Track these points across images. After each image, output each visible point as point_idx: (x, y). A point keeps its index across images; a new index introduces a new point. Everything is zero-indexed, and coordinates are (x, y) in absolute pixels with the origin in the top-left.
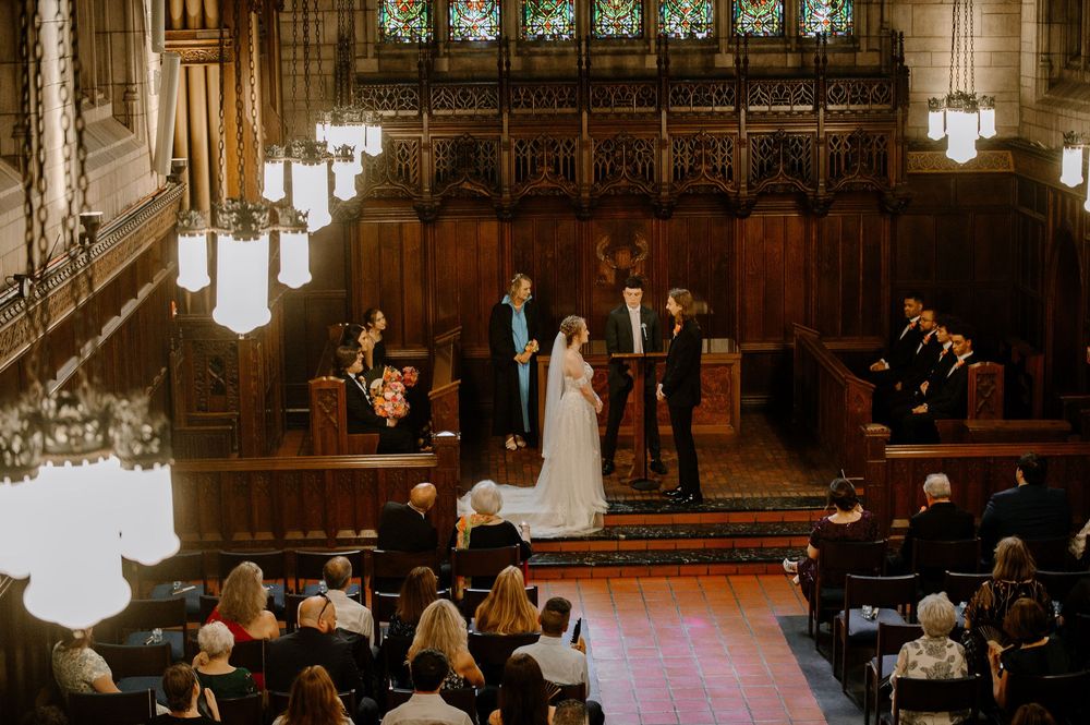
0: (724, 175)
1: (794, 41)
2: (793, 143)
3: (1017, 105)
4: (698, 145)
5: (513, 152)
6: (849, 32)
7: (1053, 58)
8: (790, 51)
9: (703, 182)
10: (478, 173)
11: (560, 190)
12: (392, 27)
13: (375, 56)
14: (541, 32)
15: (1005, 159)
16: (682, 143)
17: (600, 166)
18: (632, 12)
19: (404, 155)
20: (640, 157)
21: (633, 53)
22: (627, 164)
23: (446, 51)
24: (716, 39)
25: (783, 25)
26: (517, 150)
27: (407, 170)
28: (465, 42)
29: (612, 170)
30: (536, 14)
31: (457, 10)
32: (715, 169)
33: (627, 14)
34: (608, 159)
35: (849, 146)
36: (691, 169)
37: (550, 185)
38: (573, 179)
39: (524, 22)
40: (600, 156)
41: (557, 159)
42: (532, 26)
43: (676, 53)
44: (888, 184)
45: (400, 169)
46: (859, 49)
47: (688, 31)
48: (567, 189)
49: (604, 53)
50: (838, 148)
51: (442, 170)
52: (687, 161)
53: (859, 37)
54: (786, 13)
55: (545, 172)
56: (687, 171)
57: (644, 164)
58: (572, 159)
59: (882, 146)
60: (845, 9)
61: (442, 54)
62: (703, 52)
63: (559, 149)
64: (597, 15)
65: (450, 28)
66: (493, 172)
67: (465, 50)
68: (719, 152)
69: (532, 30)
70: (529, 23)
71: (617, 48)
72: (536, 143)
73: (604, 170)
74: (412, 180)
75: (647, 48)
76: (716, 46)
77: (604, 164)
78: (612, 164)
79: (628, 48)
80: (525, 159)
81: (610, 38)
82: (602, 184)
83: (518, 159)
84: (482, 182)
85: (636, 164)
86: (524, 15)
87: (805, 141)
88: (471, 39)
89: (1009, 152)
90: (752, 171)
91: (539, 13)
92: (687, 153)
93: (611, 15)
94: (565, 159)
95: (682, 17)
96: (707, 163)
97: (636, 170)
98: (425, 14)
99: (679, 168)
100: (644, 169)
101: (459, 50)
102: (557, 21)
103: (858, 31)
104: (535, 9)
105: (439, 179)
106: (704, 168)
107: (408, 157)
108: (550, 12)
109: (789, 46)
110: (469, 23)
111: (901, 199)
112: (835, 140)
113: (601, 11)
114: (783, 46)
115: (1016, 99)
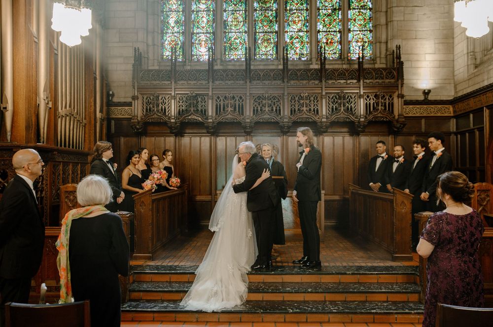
0: (315, 112)
1: (346, 59)
2: (347, 98)
3: (453, 85)
4: (302, 98)
5: (215, 101)
6: (371, 58)
7: (476, 54)
8: (345, 64)
9: (305, 116)
10: (198, 110)
11: (237, 119)
12: (167, 55)
13: (158, 65)
14: (232, 58)
15: (449, 109)
16: (294, 98)
17: (256, 108)
18: (273, 48)
19: (163, 102)
20: (274, 104)
21: (273, 65)
22: (268, 107)
23: (189, 64)
24: (311, 60)
25: (341, 55)
26: (216, 100)
27: (165, 109)
28: (198, 60)
29: (261, 110)
30: (231, 49)
31: (196, 47)
32: (310, 110)
33: (271, 50)
34: (259, 105)
35: (375, 99)
36: (299, 110)
37: (231, 116)
38: (243, 114)
39: (225, 53)
40: (256, 103)
41: (235, 105)
42: (229, 55)
43: (292, 65)
44: (394, 117)
45: (162, 109)
46: (376, 63)
47: (298, 57)
48: (240, 118)
49: (260, 65)
50: (369, 100)
51: (181, 110)
52: (297, 106)
53: (376, 58)
54: (342, 49)
55: (229, 110)
56: (297, 110)
57: (276, 107)
58: (242, 105)
59: (391, 99)
60: (369, 47)
61: (187, 65)
62: (305, 64)
63: (236, 100)
64: (257, 50)
65: (192, 55)
66: (205, 111)
67: (198, 64)
68: (312, 102)
69: (229, 57)
70: (227, 53)
71: (266, 63)
72: (225, 97)
73: (257, 110)
74: (167, 114)
75: (279, 63)
76: (310, 62)
77: (257, 108)
78: (261, 107)
79: (270, 63)
80: (220, 105)
81: (263, 59)
82: (256, 116)
83: (217, 105)
84: (200, 115)
85: (272, 107)
86: (225, 50)
87: (353, 97)
88: (201, 60)
89: (451, 106)
90: (328, 111)
91: (232, 49)
92: (297, 102)
93: (264, 50)
94: (239, 105)
95: (295, 51)
96: (306, 106)
97: (272, 110)
98: (181, 49)
99: (293, 109)
100: (276, 110)
101: (195, 64)
102: (240, 52)
103: (375, 55)
104: (230, 47)
105: (180, 113)
106: (305, 109)
107: (165, 103)
108: (237, 48)
109: (344, 62)
110: (200, 53)
111: (401, 124)
112: (368, 97)
113: (259, 48)
114: (341, 62)
115: (453, 82)
